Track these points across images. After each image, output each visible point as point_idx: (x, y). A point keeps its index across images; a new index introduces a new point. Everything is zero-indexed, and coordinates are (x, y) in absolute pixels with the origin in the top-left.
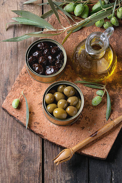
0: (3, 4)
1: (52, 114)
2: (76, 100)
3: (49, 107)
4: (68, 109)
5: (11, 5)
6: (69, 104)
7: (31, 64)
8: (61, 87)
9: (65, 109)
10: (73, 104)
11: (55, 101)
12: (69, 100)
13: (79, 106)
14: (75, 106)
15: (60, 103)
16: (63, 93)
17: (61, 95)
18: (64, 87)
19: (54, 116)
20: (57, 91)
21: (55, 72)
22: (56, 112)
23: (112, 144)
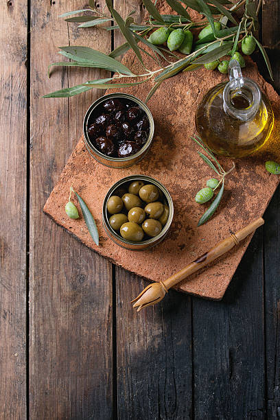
0: (42, 27)
1: (118, 231)
2: (160, 209)
3: (113, 220)
4: (146, 225)
5: (57, 29)
6: (147, 216)
7: (93, 138)
8: (134, 186)
9: (140, 224)
10: (155, 216)
11: (124, 210)
12: (149, 209)
13: (166, 218)
14: (158, 219)
15: (133, 213)
16: (138, 195)
17: (135, 200)
18: (140, 184)
19: (121, 236)
20: (128, 192)
21: (134, 152)
22: (125, 229)
23: (233, 274)
